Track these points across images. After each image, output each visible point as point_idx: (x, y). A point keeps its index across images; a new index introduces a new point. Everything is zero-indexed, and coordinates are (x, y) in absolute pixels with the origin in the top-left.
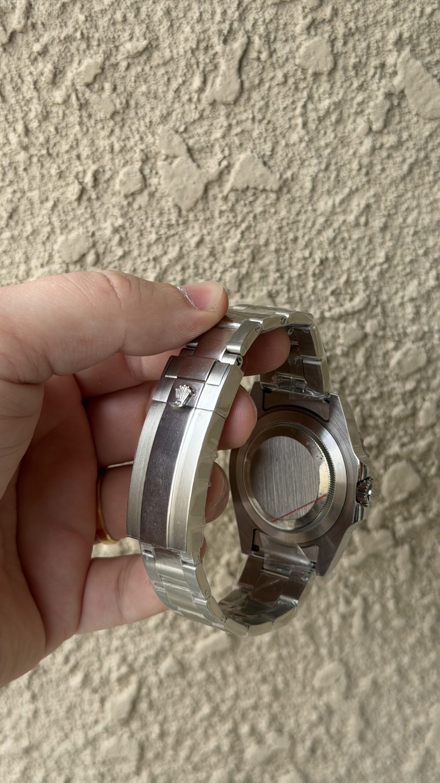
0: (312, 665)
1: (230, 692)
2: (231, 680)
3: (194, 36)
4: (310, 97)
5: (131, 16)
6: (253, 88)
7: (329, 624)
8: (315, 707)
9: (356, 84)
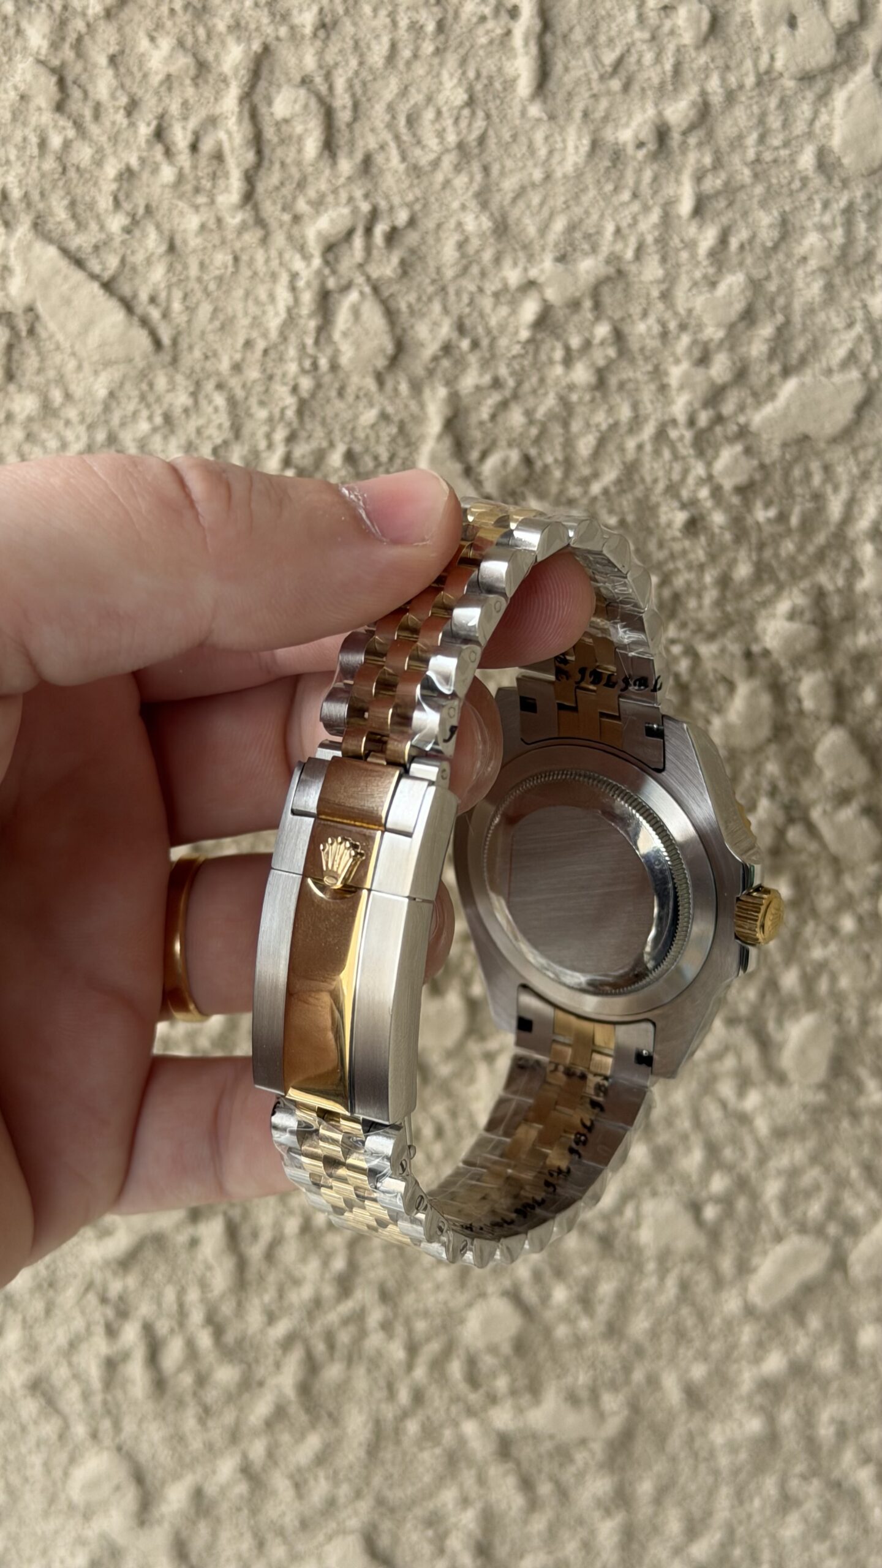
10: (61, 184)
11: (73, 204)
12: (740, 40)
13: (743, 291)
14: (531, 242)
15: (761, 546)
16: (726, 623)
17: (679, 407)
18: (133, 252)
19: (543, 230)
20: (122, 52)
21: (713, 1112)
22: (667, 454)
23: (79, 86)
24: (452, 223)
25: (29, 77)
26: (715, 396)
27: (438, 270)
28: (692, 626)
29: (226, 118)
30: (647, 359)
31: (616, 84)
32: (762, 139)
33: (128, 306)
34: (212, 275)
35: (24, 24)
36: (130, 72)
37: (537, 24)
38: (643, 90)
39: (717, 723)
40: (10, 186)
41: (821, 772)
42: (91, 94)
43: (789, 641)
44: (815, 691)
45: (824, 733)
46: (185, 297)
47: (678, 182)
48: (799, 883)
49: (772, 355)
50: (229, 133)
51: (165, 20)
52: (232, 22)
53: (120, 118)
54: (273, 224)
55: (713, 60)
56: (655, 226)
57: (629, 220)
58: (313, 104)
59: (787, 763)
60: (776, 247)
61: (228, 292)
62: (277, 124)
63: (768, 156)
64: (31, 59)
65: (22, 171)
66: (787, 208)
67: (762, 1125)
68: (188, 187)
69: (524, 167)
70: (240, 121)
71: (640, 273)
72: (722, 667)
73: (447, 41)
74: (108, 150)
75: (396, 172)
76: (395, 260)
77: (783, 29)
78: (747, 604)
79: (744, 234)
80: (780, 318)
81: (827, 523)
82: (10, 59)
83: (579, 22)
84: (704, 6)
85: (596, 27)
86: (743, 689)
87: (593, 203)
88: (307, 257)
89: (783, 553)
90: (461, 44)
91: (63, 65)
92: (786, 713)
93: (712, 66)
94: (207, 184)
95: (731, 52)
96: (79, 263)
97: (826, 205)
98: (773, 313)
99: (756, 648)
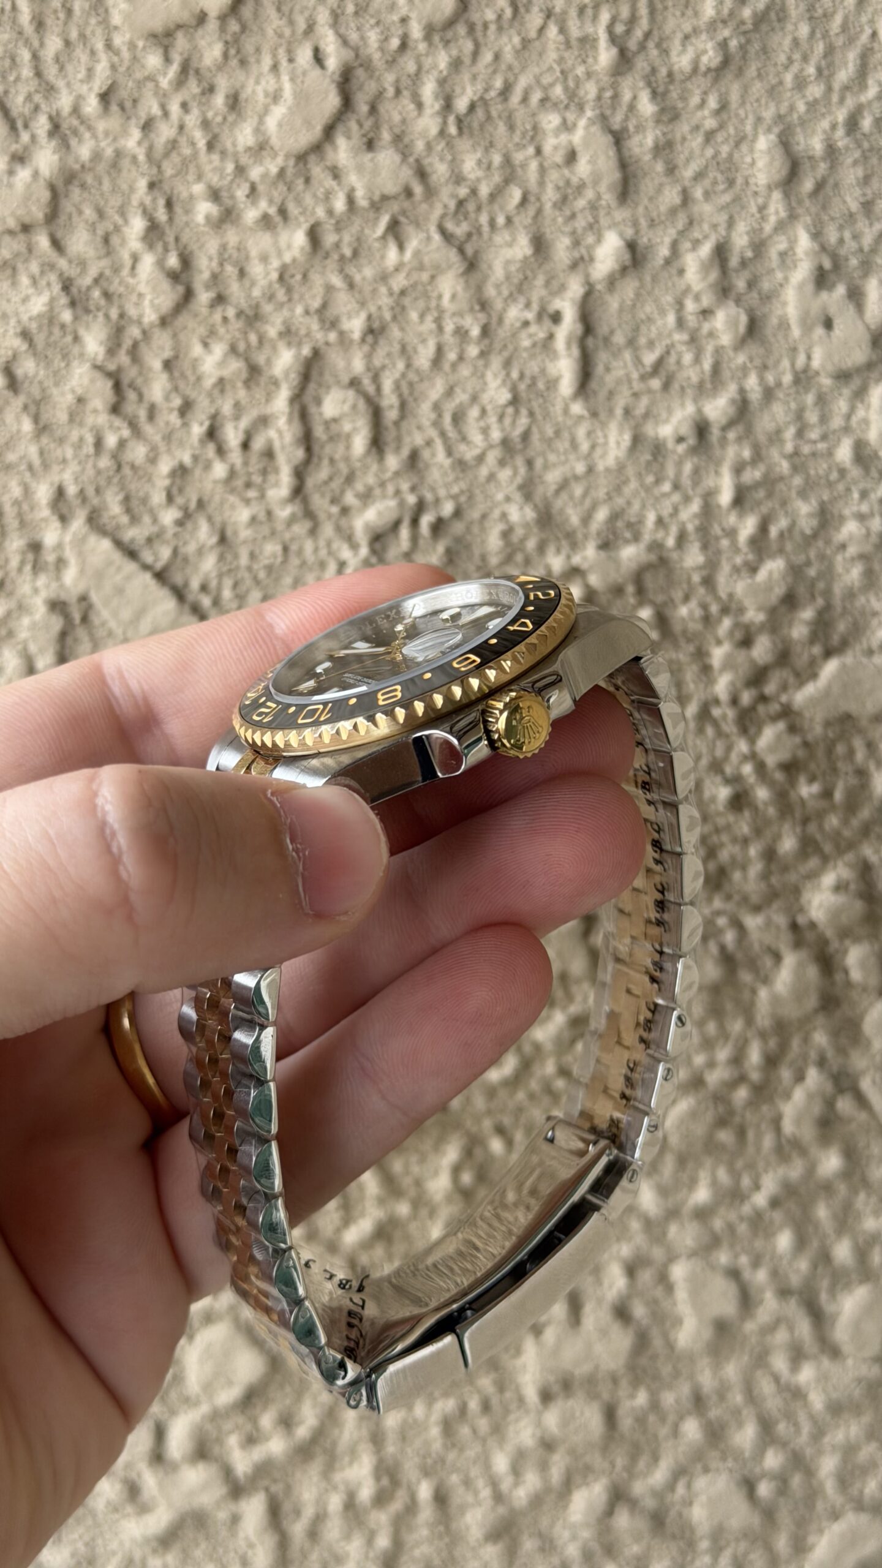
10: (115, 480)
11: (127, 499)
12: (778, 342)
13: (784, 578)
14: (574, 532)
15: (805, 821)
16: (772, 896)
17: (722, 686)
18: (185, 543)
19: (586, 519)
20: (176, 357)
21: (766, 1387)
22: (710, 731)
23: (135, 389)
24: (496, 513)
25: (86, 381)
26: (757, 677)
27: (484, 558)
28: (736, 898)
29: (277, 418)
30: (689, 640)
31: (656, 383)
32: (800, 434)
33: (179, 594)
34: (261, 565)
35: (82, 332)
36: (183, 376)
37: (579, 329)
38: (682, 388)
39: (763, 994)
40: (65, 483)
41: (869, 1044)
42: (146, 397)
43: (835, 914)
44: (863, 965)
45: (871, 1004)
46: (235, 585)
47: (717, 473)
48: (850, 1154)
49: (813, 638)
50: (280, 432)
51: (218, 327)
52: (281, 328)
53: (174, 419)
54: (322, 516)
55: (751, 360)
56: (696, 516)
57: (670, 510)
58: (362, 404)
59: (835, 1034)
60: (815, 535)
61: (277, 580)
62: (327, 424)
63: (806, 449)
64: (88, 365)
65: (77, 468)
66: (825, 498)
67: (817, 1401)
68: (239, 483)
69: (567, 461)
70: (290, 421)
71: (681, 560)
72: (768, 939)
73: (491, 344)
74: (162, 447)
75: (442, 466)
76: (441, 548)
77: (820, 331)
78: (792, 877)
79: (783, 523)
80: (820, 602)
81: (870, 797)
82: (68, 365)
83: (620, 325)
84: (741, 310)
85: (636, 329)
86: (790, 960)
87: (635, 493)
88: (354, 546)
89: (827, 827)
90: (505, 346)
91: (119, 370)
92: (833, 984)
93: (749, 365)
94: (257, 479)
95: (769, 352)
96: (132, 554)
97: (864, 495)
98: (813, 597)
99: (801, 920)
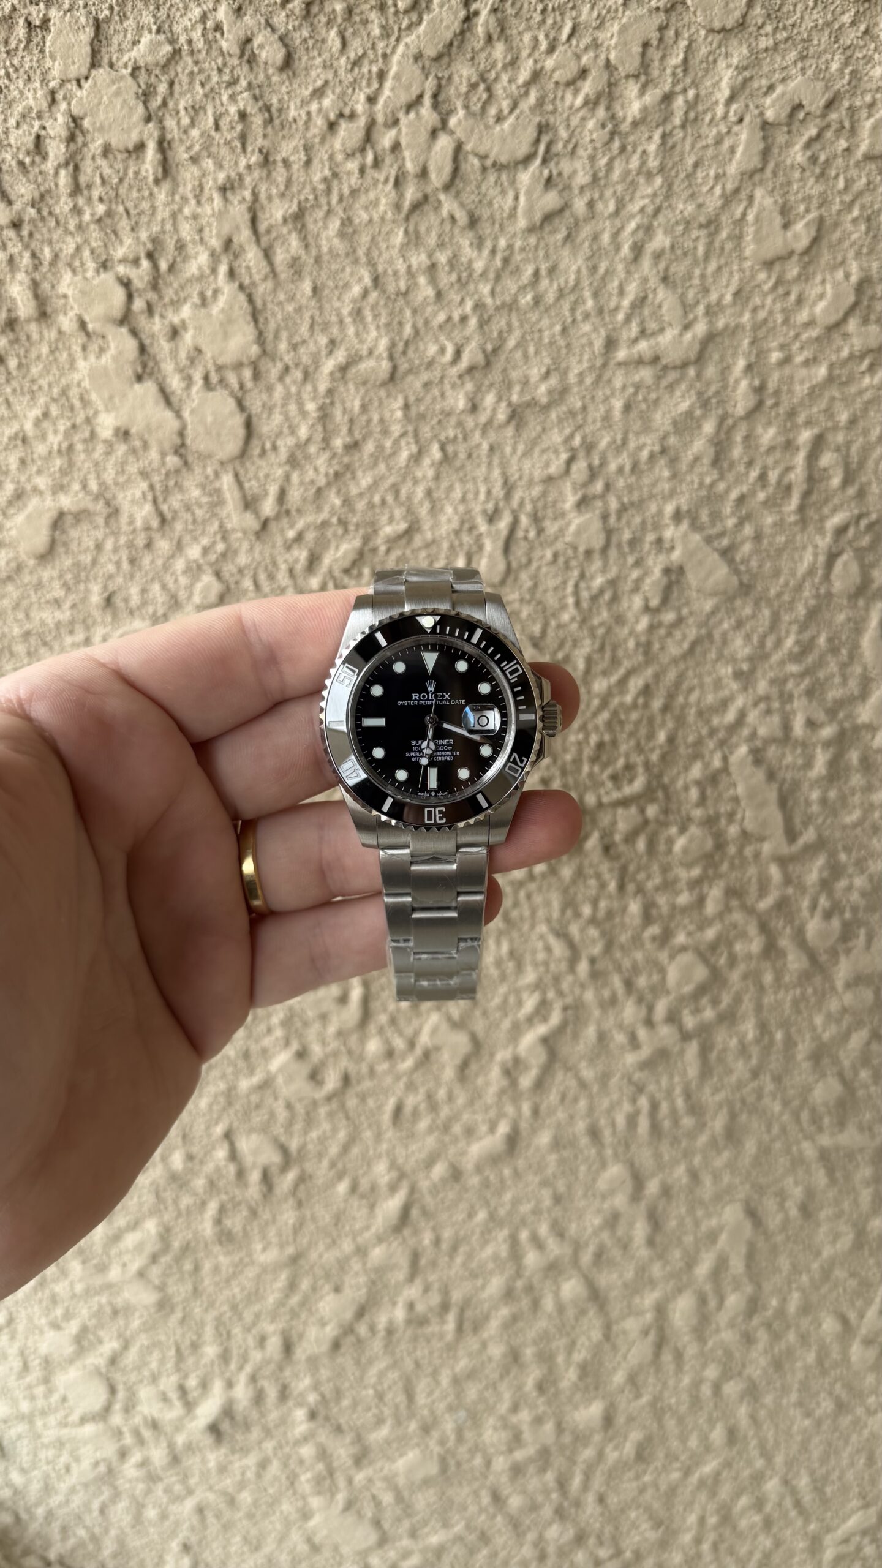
0: (594, 1168)
1: (508, 1196)
2: (509, 1182)
3: (456, 518)
4: (582, 576)
5: (390, 499)
6: (522, 567)
7: (613, 1125)
8: (599, 1211)
9: (631, 560)
